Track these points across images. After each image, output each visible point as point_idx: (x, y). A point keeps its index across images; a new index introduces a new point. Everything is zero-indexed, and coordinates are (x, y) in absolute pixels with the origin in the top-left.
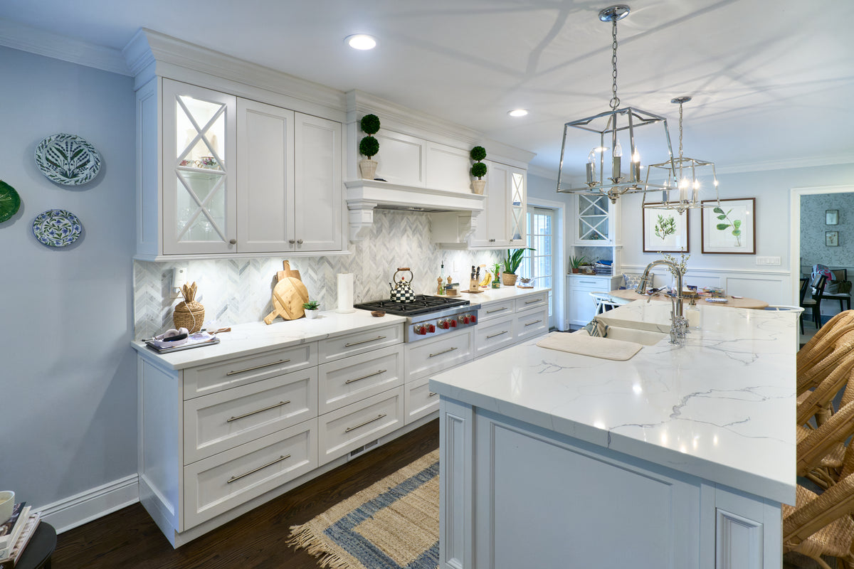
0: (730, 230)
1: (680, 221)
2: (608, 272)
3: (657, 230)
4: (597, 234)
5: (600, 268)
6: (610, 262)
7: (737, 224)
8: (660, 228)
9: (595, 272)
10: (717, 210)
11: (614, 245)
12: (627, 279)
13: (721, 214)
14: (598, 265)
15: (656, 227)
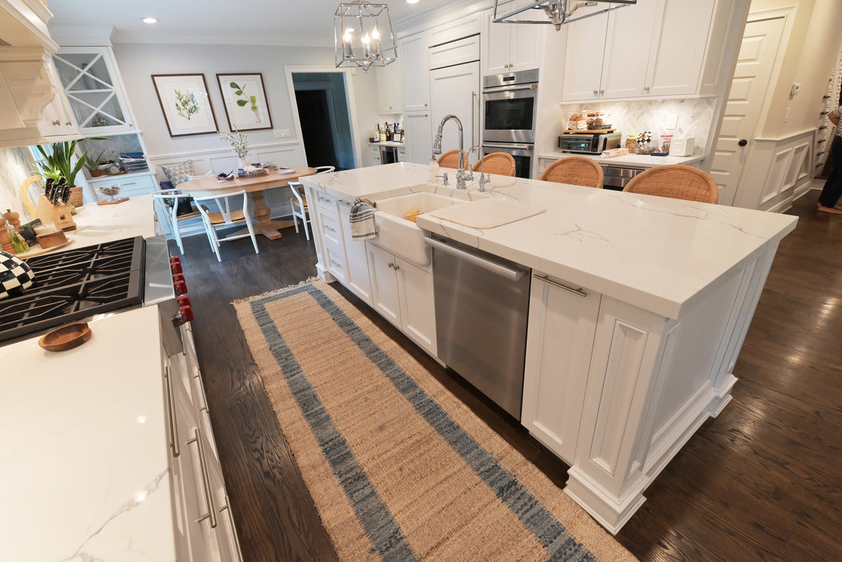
0: (249, 105)
1: (201, 96)
2: (142, 166)
3: (179, 109)
4: (105, 118)
5: (128, 163)
6: (139, 154)
7: (253, 100)
8: (182, 107)
9: (123, 170)
10: (233, 85)
11: (137, 131)
12: (169, 171)
13: (237, 90)
14: (126, 161)
15: (177, 105)
